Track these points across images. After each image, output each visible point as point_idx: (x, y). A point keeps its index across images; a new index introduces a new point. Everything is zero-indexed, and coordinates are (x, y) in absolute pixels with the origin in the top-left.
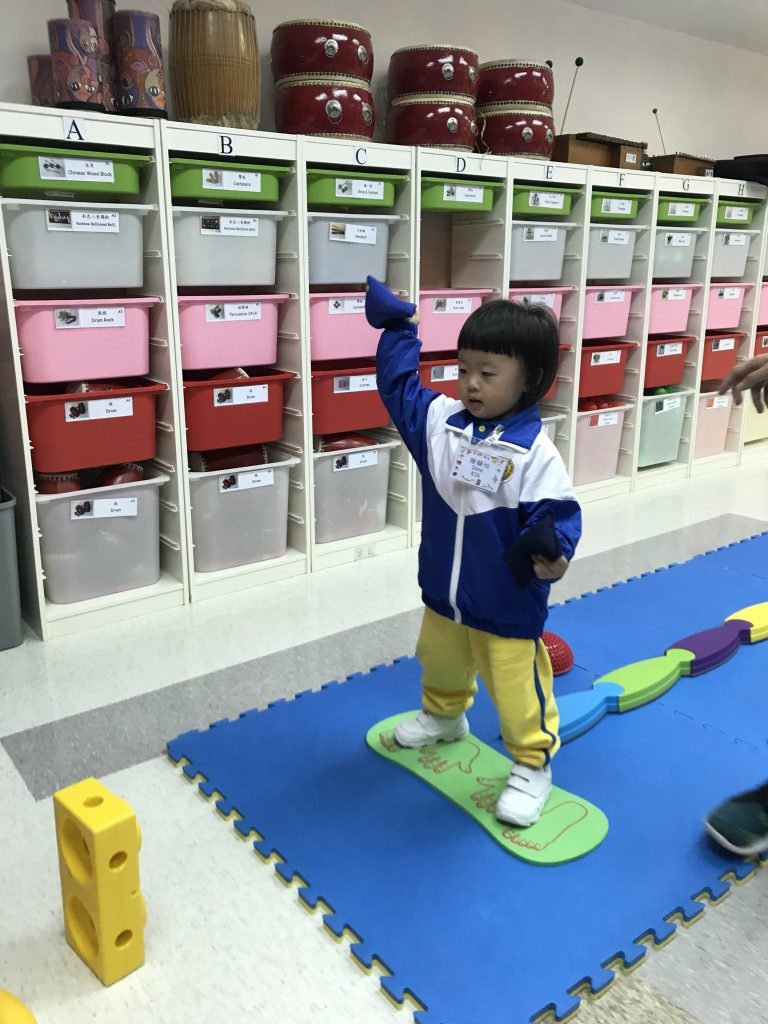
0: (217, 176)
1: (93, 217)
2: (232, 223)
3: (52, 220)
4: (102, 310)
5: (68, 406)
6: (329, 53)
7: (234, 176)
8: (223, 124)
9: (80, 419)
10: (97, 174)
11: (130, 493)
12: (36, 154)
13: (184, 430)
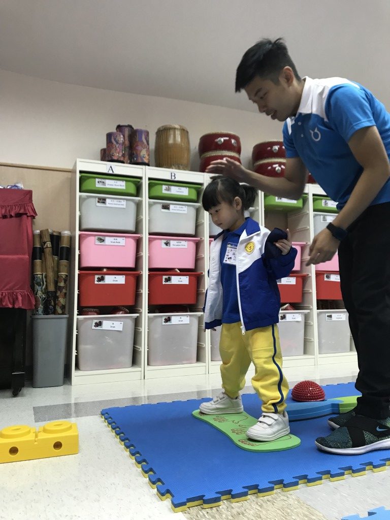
0: (169, 188)
1: (115, 201)
2: (174, 208)
3: (99, 202)
4: (115, 238)
6: (220, 143)
7: (177, 188)
8: (173, 168)
9: (101, 283)
10: (118, 185)
11: (119, 320)
12: (95, 178)
13: (147, 292)
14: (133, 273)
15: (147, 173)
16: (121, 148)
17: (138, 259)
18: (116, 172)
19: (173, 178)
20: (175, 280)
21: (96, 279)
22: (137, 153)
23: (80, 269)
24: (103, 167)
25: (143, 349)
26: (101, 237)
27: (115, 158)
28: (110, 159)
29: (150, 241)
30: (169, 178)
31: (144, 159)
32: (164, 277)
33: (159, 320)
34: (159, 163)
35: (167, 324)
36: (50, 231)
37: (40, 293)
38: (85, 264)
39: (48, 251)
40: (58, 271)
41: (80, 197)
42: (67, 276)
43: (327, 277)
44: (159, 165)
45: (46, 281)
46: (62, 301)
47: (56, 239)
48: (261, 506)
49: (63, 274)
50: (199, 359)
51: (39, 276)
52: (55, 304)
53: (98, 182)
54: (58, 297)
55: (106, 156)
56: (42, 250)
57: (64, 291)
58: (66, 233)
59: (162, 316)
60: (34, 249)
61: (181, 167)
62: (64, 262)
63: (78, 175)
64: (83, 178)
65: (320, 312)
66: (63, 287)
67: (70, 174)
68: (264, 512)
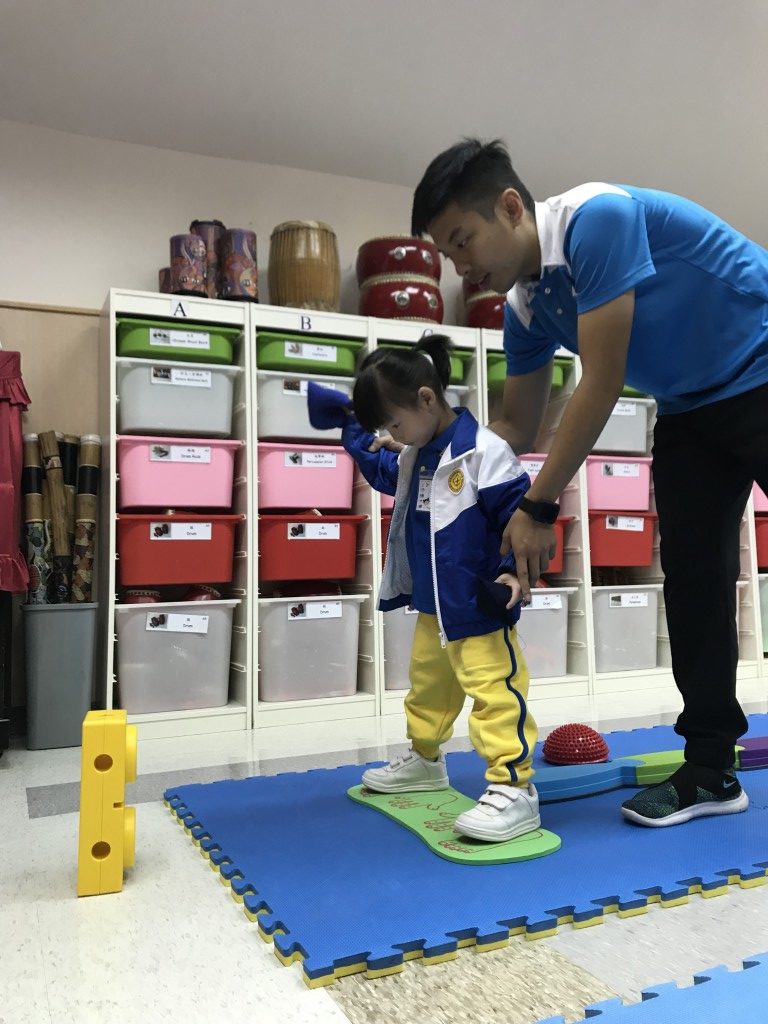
0: (297, 347)
1: (190, 374)
3: (156, 375)
4: (191, 448)
5: (153, 526)
6: (398, 257)
7: (313, 348)
8: (304, 308)
9: (163, 538)
10: (196, 342)
11: (202, 611)
12: (148, 327)
13: (256, 556)
14: (227, 517)
15: (253, 316)
16: (201, 268)
17: (237, 490)
18: (190, 316)
19: (306, 326)
20: (313, 531)
21: (153, 531)
22: (232, 278)
23: (119, 510)
24: (165, 305)
25: (250, 668)
26: (161, 446)
27: (189, 287)
28: (178, 289)
29: (261, 453)
30: (297, 326)
31: (247, 289)
32: (291, 526)
33: (280, 611)
34: (278, 298)
35: (296, 618)
36: (58, 435)
37: (38, 560)
38: (130, 500)
39: (55, 475)
40: (76, 516)
41: (118, 366)
42: (93, 525)
43: (610, 522)
44: (277, 300)
45: (52, 536)
46: (83, 574)
47: (70, 450)
48: (482, 970)
49: (86, 520)
50: (361, 686)
51: (37, 525)
52: (71, 582)
53: (155, 336)
54: (75, 568)
55: (170, 283)
56: (42, 473)
57: (88, 555)
58: (91, 439)
59: (288, 602)
60: (26, 471)
61: (322, 305)
62: (87, 497)
63: (113, 322)
64: (123, 327)
65: (598, 591)
66: (86, 548)
67: (97, 319)
68: (489, 983)
